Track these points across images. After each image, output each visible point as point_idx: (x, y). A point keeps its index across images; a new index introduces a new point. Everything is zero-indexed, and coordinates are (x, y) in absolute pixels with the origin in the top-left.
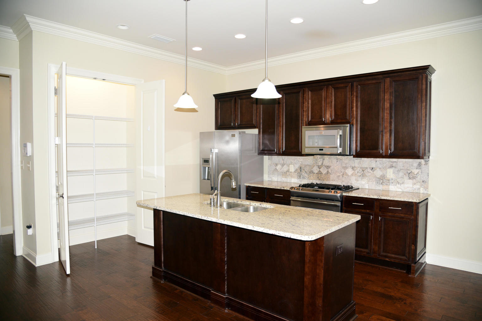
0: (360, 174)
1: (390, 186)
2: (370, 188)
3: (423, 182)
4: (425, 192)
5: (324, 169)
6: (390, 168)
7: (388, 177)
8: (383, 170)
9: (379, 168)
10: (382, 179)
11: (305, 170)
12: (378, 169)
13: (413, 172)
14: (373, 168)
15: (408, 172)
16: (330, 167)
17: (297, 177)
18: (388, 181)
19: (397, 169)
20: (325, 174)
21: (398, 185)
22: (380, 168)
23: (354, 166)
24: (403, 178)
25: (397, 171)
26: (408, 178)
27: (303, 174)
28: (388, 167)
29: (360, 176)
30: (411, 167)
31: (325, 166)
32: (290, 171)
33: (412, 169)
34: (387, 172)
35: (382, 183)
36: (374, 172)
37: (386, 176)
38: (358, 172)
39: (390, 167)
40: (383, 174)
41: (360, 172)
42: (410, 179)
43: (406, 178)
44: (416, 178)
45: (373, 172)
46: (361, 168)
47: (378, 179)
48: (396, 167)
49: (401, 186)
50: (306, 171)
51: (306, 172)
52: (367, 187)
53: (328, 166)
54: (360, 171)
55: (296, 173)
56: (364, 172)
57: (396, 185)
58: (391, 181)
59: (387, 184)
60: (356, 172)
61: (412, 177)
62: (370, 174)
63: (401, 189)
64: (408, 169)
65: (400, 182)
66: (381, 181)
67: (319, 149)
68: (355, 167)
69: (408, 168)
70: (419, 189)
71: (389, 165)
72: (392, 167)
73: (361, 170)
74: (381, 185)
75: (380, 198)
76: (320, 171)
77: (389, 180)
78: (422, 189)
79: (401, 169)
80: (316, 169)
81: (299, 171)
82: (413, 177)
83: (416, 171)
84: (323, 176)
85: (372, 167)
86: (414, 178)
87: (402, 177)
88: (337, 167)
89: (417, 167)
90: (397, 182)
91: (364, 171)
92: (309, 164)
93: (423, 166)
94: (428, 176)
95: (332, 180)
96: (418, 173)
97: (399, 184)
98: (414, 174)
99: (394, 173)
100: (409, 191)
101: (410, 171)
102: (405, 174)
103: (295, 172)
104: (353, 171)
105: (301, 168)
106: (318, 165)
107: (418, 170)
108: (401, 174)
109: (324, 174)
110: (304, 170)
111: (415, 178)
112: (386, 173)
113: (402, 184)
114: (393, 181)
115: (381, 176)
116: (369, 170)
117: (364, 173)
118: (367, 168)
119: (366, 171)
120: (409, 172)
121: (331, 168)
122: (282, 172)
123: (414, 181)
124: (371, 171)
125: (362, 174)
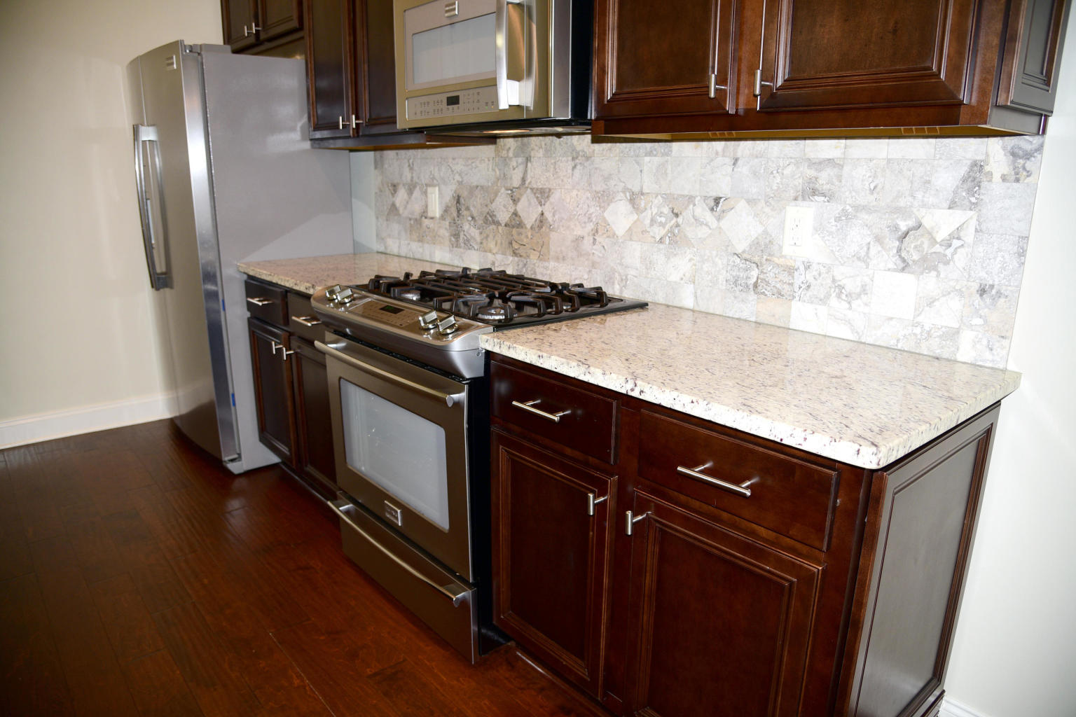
0: (663, 232)
1: (795, 304)
2: (703, 307)
3: (982, 291)
4: (988, 359)
5: (530, 204)
6: (804, 199)
7: (787, 250)
8: (767, 210)
9: (749, 201)
10: (756, 259)
11: (472, 209)
12: (743, 205)
13: (927, 223)
14: (717, 200)
15: (897, 228)
16: (548, 197)
17: (450, 240)
18: (785, 277)
20: (532, 228)
21: (833, 301)
22: (751, 202)
23: (636, 189)
24: (865, 259)
25: (838, 219)
26: (892, 261)
27: (466, 227)
28: (792, 193)
29: (661, 241)
30: (919, 195)
31: (532, 189)
32: (430, 214)
33: (924, 205)
34: (783, 222)
35: (756, 285)
36: (724, 223)
37: (781, 247)
38: (653, 221)
39: (803, 191)
40: (765, 232)
41: (663, 220)
42: (905, 266)
43: (884, 259)
44: (941, 266)
45: (719, 219)
46: (668, 198)
47: (738, 260)
48: (829, 196)
49: (850, 308)
50: (475, 215)
51: (473, 218)
52: (689, 302)
53: (542, 191)
54: (661, 214)
55: (447, 223)
56: (680, 220)
57: (823, 301)
58: (799, 279)
59: (780, 294)
60: (648, 222)
61: (916, 257)
62: (703, 232)
63: (849, 322)
64: (898, 210)
65: (851, 285)
66: (754, 273)
67: (444, 98)
68: (642, 194)
69: (902, 203)
70: (953, 334)
71: (799, 182)
72: (811, 192)
73: (666, 210)
74: (752, 296)
75: (635, 394)
76: (515, 214)
77: (791, 270)
78: (967, 337)
79: (858, 208)
80: (504, 206)
81: (455, 214)
82: (924, 259)
83: (943, 222)
84: (527, 237)
85: (715, 194)
86: (929, 264)
87: (863, 253)
88: (575, 192)
89: (955, 192)
90: (834, 281)
91: (677, 215)
92: (483, 182)
93: (995, 188)
94: (1022, 254)
95: (557, 259)
96: (956, 235)
97: (839, 296)
98: (933, 241)
99: (819, 229)
100: (892, 343)
101: (911, 223)
102: (879, 239)
103: (443, 218)
104: (635, 217)
105: (458, 202)
106: (508, 185)
107: (958, 217)
108: (857, 236)
109: (529, 226)
110: (468, 209)
111: (935, 268)
112: (782, 227)
113: (859, 295)
114: (809, 277)
115: (756, 244)
116: (702, 211)
117: (678, 226)
118: (691, 199)
119: (687, 215)
120: (903, 226)
121: (552, 199)
122: (410, 219)
123: (930, 283)
124: (709, 217)
125: (671, 231)
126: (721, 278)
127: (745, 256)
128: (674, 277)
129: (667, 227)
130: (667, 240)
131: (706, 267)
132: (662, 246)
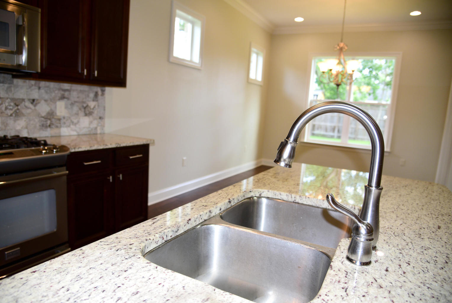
0: (11, 112)
1: (62, 129)
3: (100, 118)
6: (61, 99)
7: (58, 114)
8: (51, 103)
10: (49, 118)
12: (43, 102)
13: (89, 105)
14: (34, 100)
15: (84, 106)
18: (58, 122)
19: (70, 102)
21: (72, 126)
22: (46, 101)
25: (71, 104)
26: (84, 114)
28: (58, 98)
29: (11, 115)
30: (87, 98)
33: (88, 101)
35: (50, 125)
36: (38, 107)
37: (56, 113)
38: (6, 108)
39: (61, 97)
40: (51, 110)
41: (11, 107)
42: (86, 115)
43: (82, 113)
45: (35, 106)
46: (13, 100)
47: (43, 119)
48: (68, 99)
49: (76, 127)
54: (10, 105)
56: (19, 107)
57: (69, 126)
58: (62, 121)
59: (57, 126)
60: (4, 108)
62: (29, 111)
63: (75, 130)
64: (83, 102)
65: (75, 121)
66: (49, 122)
69: (84, 100)
70: (96, 128)
71: (60, 95)
72: (63, 98)
73: (12, 104)
74: (49, 129)
77: (60, 119)
78: (99, 128)
82: (89, 112)
83: (92, 104)
85: (32, 98)
86: (90, 114)
87: (77, 113)
89: (93, 98)
90: (71, 121)
91: (17, 106)
93: (100, 97)
94: (105, 109)
96: (94, 107)
97: (73, 124)
98: (91, 109)
99: (66, 107)
101: (86, 105)
102: (80, 109)
107: (94, 103)
108: (75, 109)
111: (92, 114)
112: (56, 107)
113: (77, 123)
114: (65, 120)
115: (48, 113)
116: (28, 104)
117: (18, 109)
118: (23, 100)
119: (23, 104)
123: (91, 118)
124: (31, 106)
125: (15, 111)
126: (38, 125)
127: (45, 117)
128: (18, 128)
129: (14, 110)
130: (14, 115)
131: (32, 122)
132: (12, 117)
